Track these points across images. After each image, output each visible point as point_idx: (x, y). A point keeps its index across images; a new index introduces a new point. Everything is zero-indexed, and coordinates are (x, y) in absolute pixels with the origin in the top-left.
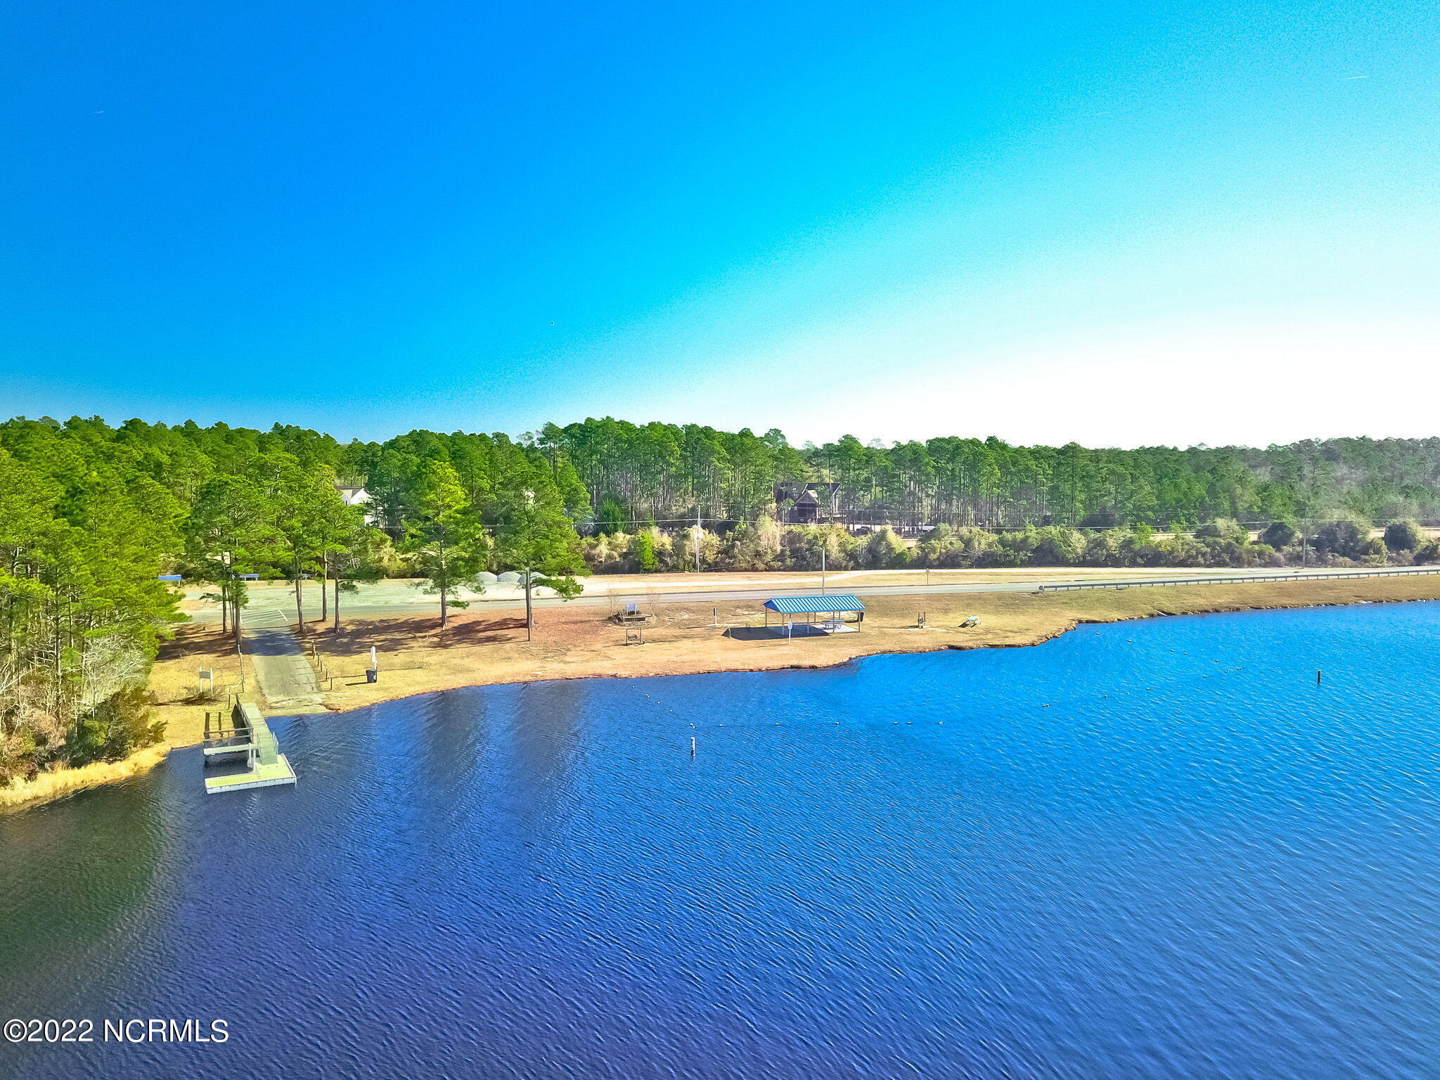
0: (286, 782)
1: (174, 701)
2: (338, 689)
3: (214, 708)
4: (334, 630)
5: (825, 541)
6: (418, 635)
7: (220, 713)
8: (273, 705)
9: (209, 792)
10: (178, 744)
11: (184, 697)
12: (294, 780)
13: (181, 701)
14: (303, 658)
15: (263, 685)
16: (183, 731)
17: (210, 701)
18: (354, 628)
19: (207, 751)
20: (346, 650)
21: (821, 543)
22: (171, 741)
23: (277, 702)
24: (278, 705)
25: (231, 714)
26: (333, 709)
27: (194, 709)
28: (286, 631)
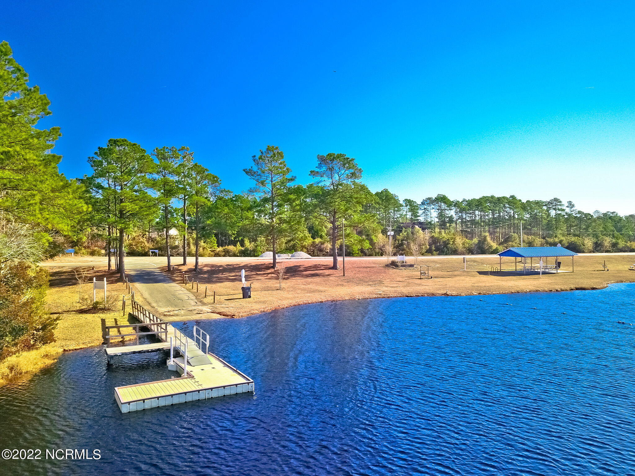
0: (240, 390)
1: (68, 311)
2: (220, 303)
3: (108, 315)
4: (195, 270)
5: (453, 242)
6: (258, 273)
7: (115, 319)
8: (166, 313)
9: (125, 409)
10: (72, 346)
11: (78, 308)
12: (252, 387)
13: (74, 311)
14: (177, 285)
15: (150, 300)
16: (78, 333)
17: (104, 310)
18: (210, 269)
19: (111, 351)
20: (209, 281)
21: (451, 243)
22: (64, 343)
23: (169, 312)
24: (171, 313)
25: (127, 319)
26: (227, 316)
27: (89, 316)
28: (158, 270)
